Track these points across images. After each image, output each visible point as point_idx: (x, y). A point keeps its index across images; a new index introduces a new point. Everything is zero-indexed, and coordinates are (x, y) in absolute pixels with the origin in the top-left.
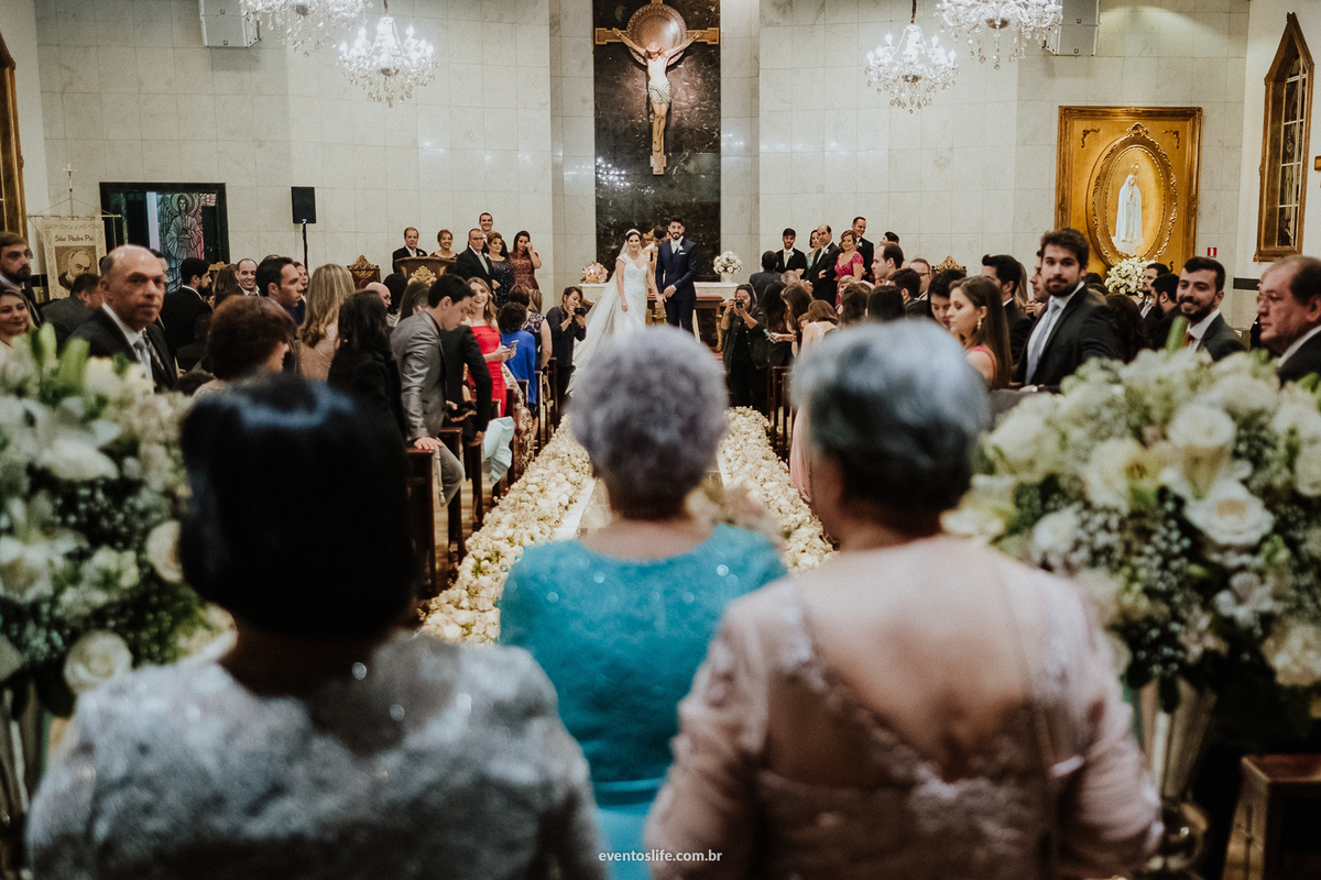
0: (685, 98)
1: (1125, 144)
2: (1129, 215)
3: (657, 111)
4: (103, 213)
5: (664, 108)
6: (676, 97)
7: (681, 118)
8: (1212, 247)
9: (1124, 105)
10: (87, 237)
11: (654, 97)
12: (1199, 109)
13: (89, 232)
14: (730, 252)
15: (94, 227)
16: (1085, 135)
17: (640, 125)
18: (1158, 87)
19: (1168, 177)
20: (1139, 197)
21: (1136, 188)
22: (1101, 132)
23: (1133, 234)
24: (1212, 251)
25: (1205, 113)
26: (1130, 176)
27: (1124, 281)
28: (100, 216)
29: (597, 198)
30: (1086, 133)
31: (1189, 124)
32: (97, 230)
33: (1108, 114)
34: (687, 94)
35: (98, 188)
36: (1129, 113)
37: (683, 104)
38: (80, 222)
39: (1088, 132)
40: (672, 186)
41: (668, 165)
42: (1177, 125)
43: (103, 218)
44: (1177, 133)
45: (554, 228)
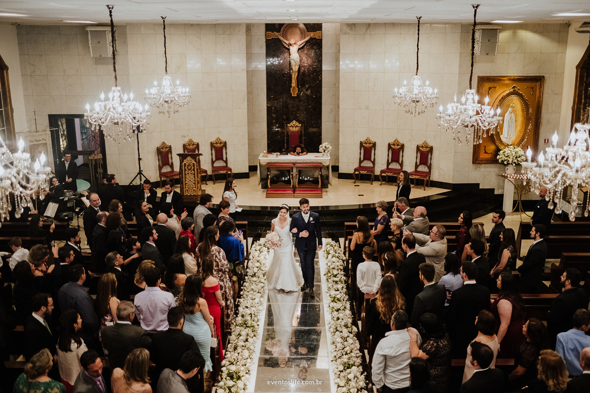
0: (306, 62)
1: (508, 95)
2: (509, 127)
3: (294, 70)
4: (50, 128)
5: (297, 68)
6: (302, 61)
7: (304, 71)
8: (547, 138)
9: (508, 75)
10: (43, 139)
11: (293, 63)
12: (543, 77)
13: (44, 137)
14: (327, 143)
15: (46, 134)
16: (489, 90)
17: (286, 74)
18: (524, 67)
19: (528, 110)
20: (514, 118)
21: (513, 114)
22: (497, 88)
23: (510, 135)
24: (547, 140)
25: (546, 79)
26: (510, 109)
27: (506, 158)
28: (48, 129)
29: (267, 106)
30: (490, 88)
31: (538, 84)
32: (47, 136)
33: (500, 80)
34: (307, 60)
35: (47, 117)
36: (510, 80)
37: (306, 65)
38: (40, 133)
39: (491, 88)
40: (300, 101)
41: (298, 92)
42: (533, 84)
43: (50, 131)
44: (532, 88)
45: (248, 120)
